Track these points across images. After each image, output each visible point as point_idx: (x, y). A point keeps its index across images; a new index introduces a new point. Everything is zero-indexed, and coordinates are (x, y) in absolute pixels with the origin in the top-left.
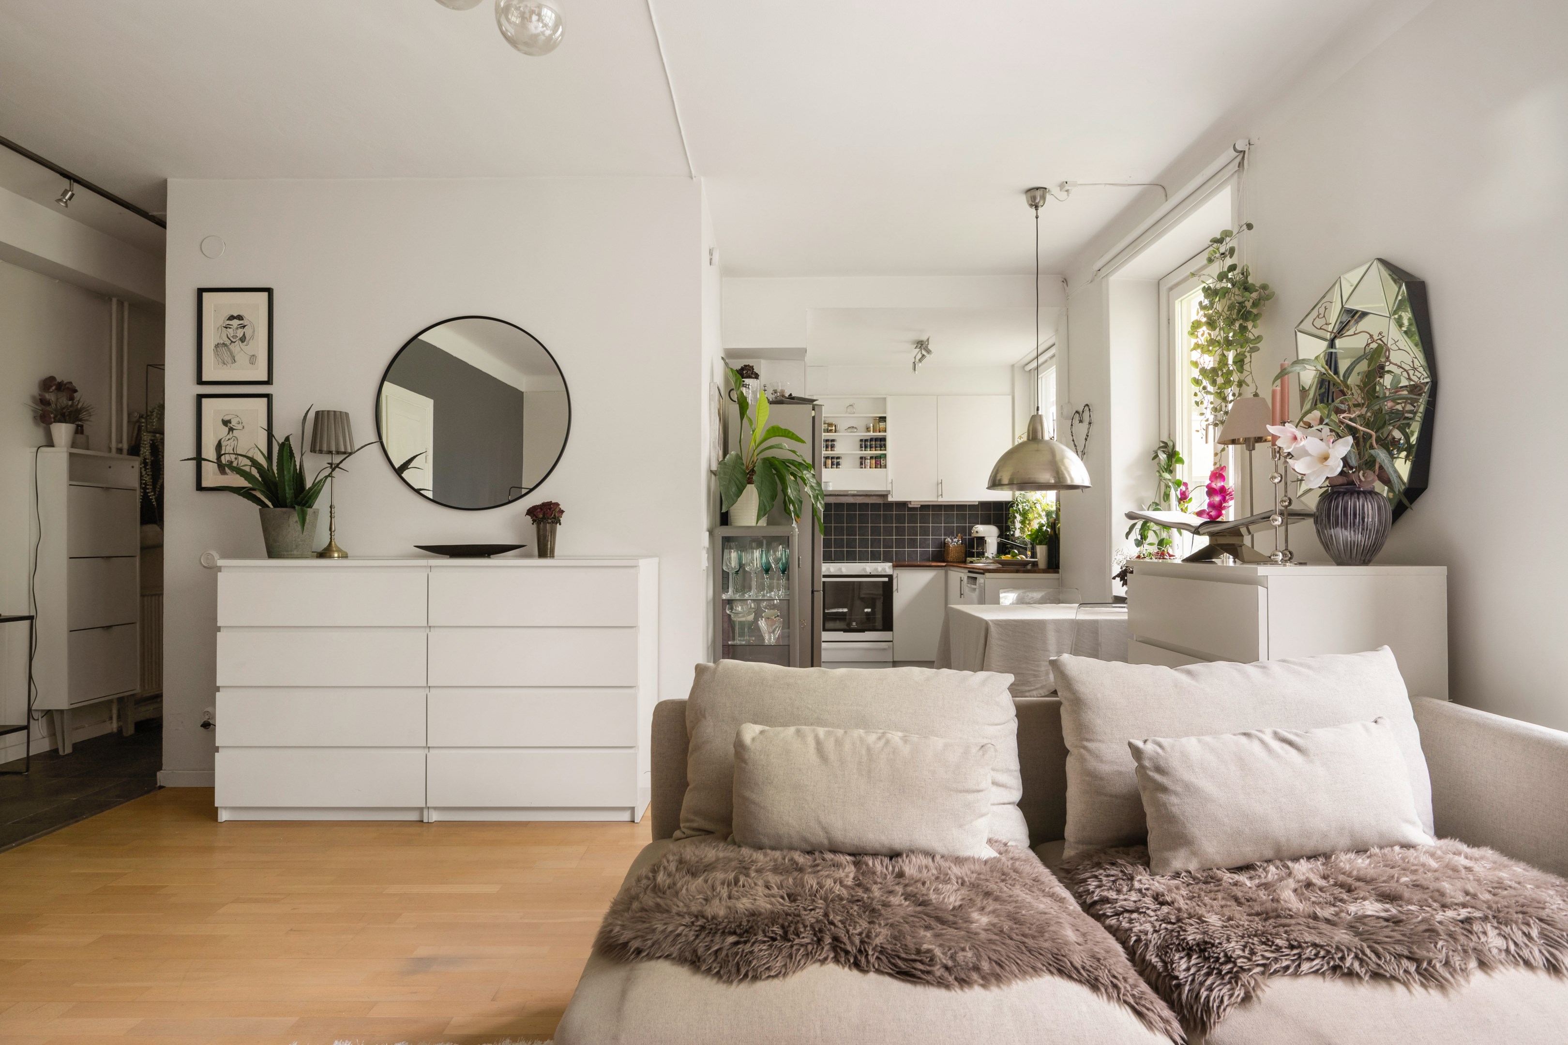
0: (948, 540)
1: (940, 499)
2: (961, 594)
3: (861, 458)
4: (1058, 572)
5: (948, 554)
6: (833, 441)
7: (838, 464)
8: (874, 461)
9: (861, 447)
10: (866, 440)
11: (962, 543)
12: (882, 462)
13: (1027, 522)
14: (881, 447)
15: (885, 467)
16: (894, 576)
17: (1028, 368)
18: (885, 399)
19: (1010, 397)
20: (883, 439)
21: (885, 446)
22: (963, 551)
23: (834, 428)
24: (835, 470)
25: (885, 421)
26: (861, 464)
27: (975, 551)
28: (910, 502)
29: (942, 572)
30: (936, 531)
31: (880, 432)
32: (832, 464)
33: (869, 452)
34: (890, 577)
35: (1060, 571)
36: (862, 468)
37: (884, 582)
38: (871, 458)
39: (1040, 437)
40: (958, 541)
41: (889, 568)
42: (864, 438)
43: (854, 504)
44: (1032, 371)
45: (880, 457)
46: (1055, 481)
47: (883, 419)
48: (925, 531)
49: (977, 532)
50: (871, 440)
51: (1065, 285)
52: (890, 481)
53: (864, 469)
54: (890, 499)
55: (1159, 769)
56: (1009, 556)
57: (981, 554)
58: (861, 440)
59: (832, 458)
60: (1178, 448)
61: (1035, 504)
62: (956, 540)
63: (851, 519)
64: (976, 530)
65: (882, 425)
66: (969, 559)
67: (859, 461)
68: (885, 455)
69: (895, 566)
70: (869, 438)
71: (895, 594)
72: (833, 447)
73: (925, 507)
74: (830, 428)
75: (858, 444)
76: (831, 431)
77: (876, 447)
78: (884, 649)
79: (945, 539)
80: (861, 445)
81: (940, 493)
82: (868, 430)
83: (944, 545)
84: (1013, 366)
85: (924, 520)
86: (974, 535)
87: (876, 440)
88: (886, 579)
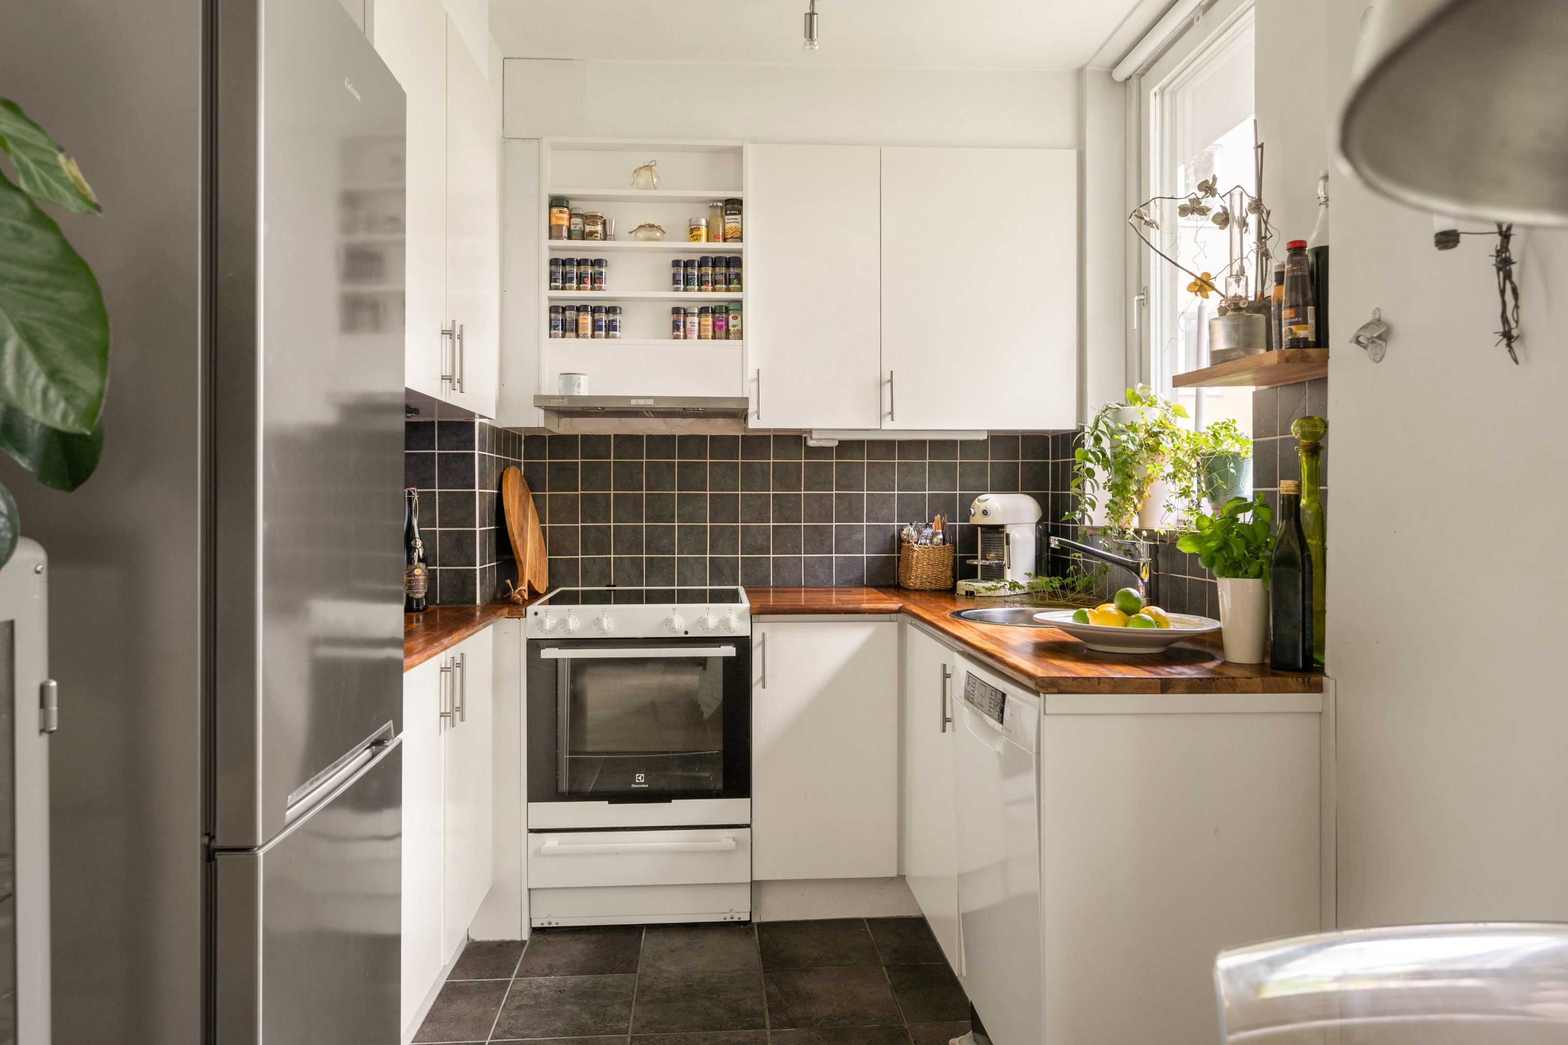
0: (909, 531)
1: (888, 424)
2: (945, 720)
3: (676, 311)
4: (1318, 688)
5: (909, 567)
6: (598, 263)
7: (611, 327)
8: (709, 320)
9: (676, 282)
10: (688, 264)
11: (944, 541)
12: (732, 322)
13: (1134, 488)
14: (728, 282)
15: (740, 335)
16: (756, 640)
17: (1120, 74)
18: (738, 152)
19: (1073, 154)
20: (734, 262)
21: (739, 278)
22: (949, 561)
23: (599, 228)
24: (601, 343)
25: (740, 212)
26: (676, 327)
27: (979, 562)
28: (810, 431)
29: (889, 628)
30: (878, 507)
31: (725, 240)
32: (596, 327)
33: (696, 296)
34: (743, 644)
35: (1328, 683)
36: (677, 337)
37: (726, 660)
38: (703, 311)
40: (935, 534)
41: (740, 617)
42: (685, 257)
43: (668, 439)
44: (1134, 80)
45: (727, 310)
47: (734, 206)
48: (851, 510)
49: (985, 513)
50: (703, 262)
52: (751, 374)
53: (682, 341)
54: (753, 423)
56: (1111, 608)
57: (996, 573)
58: (676, 263)
59: (595, 310)
61: (1156, 434)
62: (928, 532)
63: (658, 475)
64: (983, 506)
65: (731, 222)
66: (963, 585)
67: (669, 319)
68: (740, 302)
69: (758, 612)
70: (697, 257)
71: (757, 692)
72: (596, 280)
73: (848, 447)
74: (588, 228)
75: (669, 271)
76: (591, 235)
77: (715, 282)
78: (725, 852)
79: (901, 529)
80: (674, 275)
81: (888, 409)
82: (693, 232)
83: (898, 544)
84: (1080, 72)
85: (848, 479)
86: (978, 520)
87: (715, 263)
88: (729, 651)
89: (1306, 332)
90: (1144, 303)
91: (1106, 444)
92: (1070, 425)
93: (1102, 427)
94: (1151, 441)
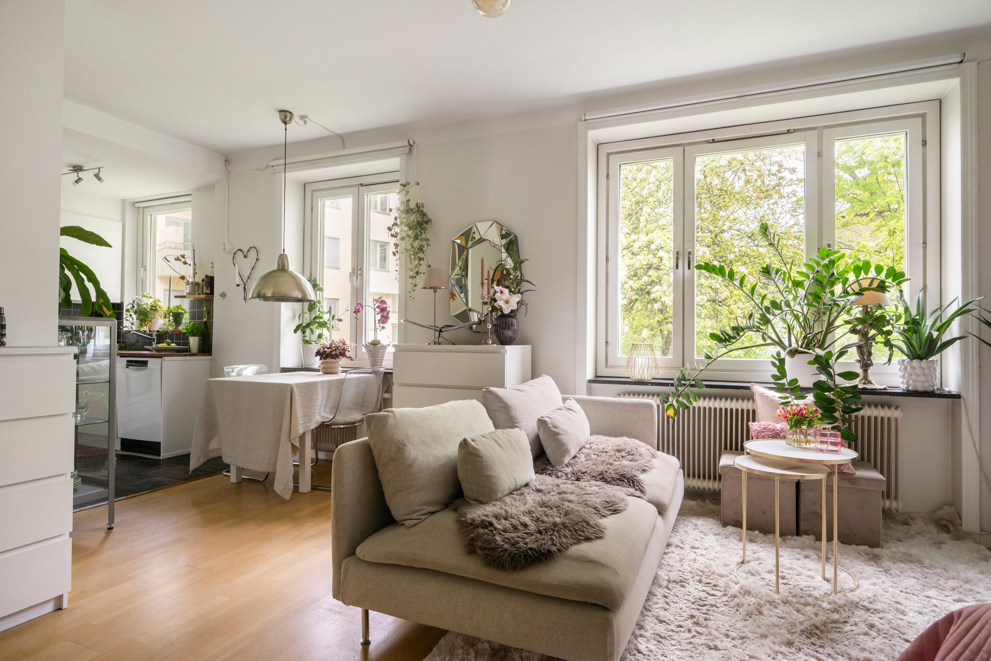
13: (149, 319)
19: (121, 224)
35: (212, 353)
39: (286, 268)
44: (142, 210)
46: (302, 296)
51: (227, 163)
55: (555, 427)
56: (164, 344)
60: (318, 282)
84: (123, 201)
89: (208, 292)
90: (145, 270)
91: (136, 308)
92: (119, 302)
93: (135, 303)
94: (154, 308)
